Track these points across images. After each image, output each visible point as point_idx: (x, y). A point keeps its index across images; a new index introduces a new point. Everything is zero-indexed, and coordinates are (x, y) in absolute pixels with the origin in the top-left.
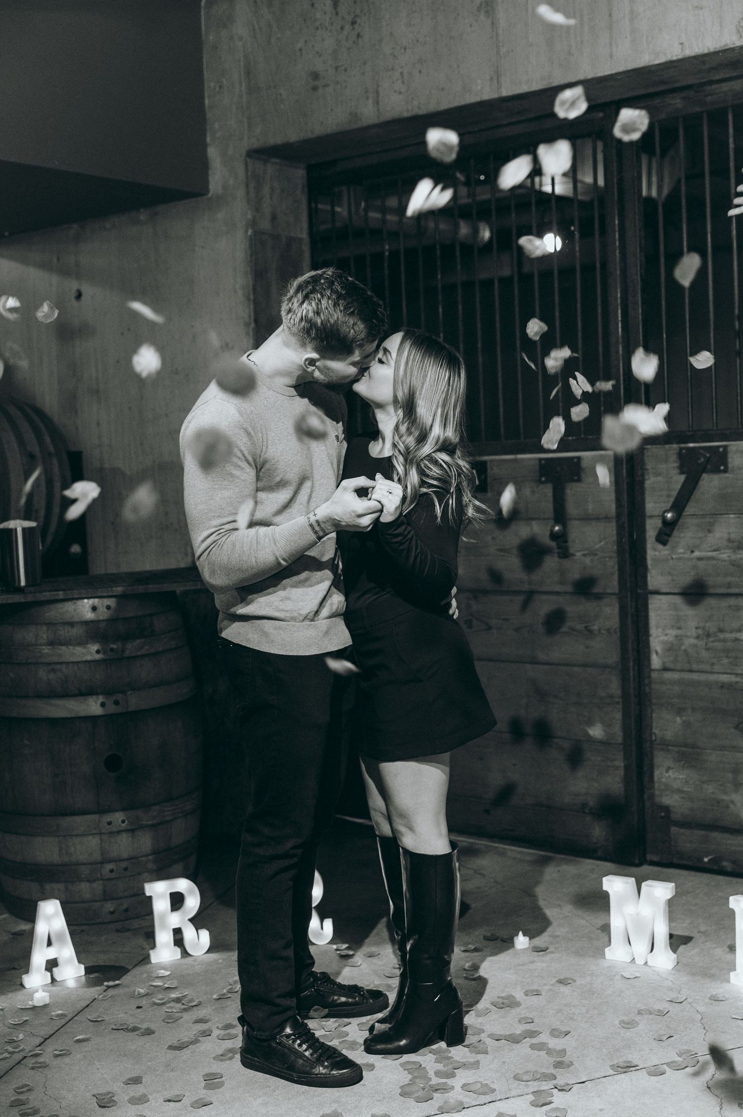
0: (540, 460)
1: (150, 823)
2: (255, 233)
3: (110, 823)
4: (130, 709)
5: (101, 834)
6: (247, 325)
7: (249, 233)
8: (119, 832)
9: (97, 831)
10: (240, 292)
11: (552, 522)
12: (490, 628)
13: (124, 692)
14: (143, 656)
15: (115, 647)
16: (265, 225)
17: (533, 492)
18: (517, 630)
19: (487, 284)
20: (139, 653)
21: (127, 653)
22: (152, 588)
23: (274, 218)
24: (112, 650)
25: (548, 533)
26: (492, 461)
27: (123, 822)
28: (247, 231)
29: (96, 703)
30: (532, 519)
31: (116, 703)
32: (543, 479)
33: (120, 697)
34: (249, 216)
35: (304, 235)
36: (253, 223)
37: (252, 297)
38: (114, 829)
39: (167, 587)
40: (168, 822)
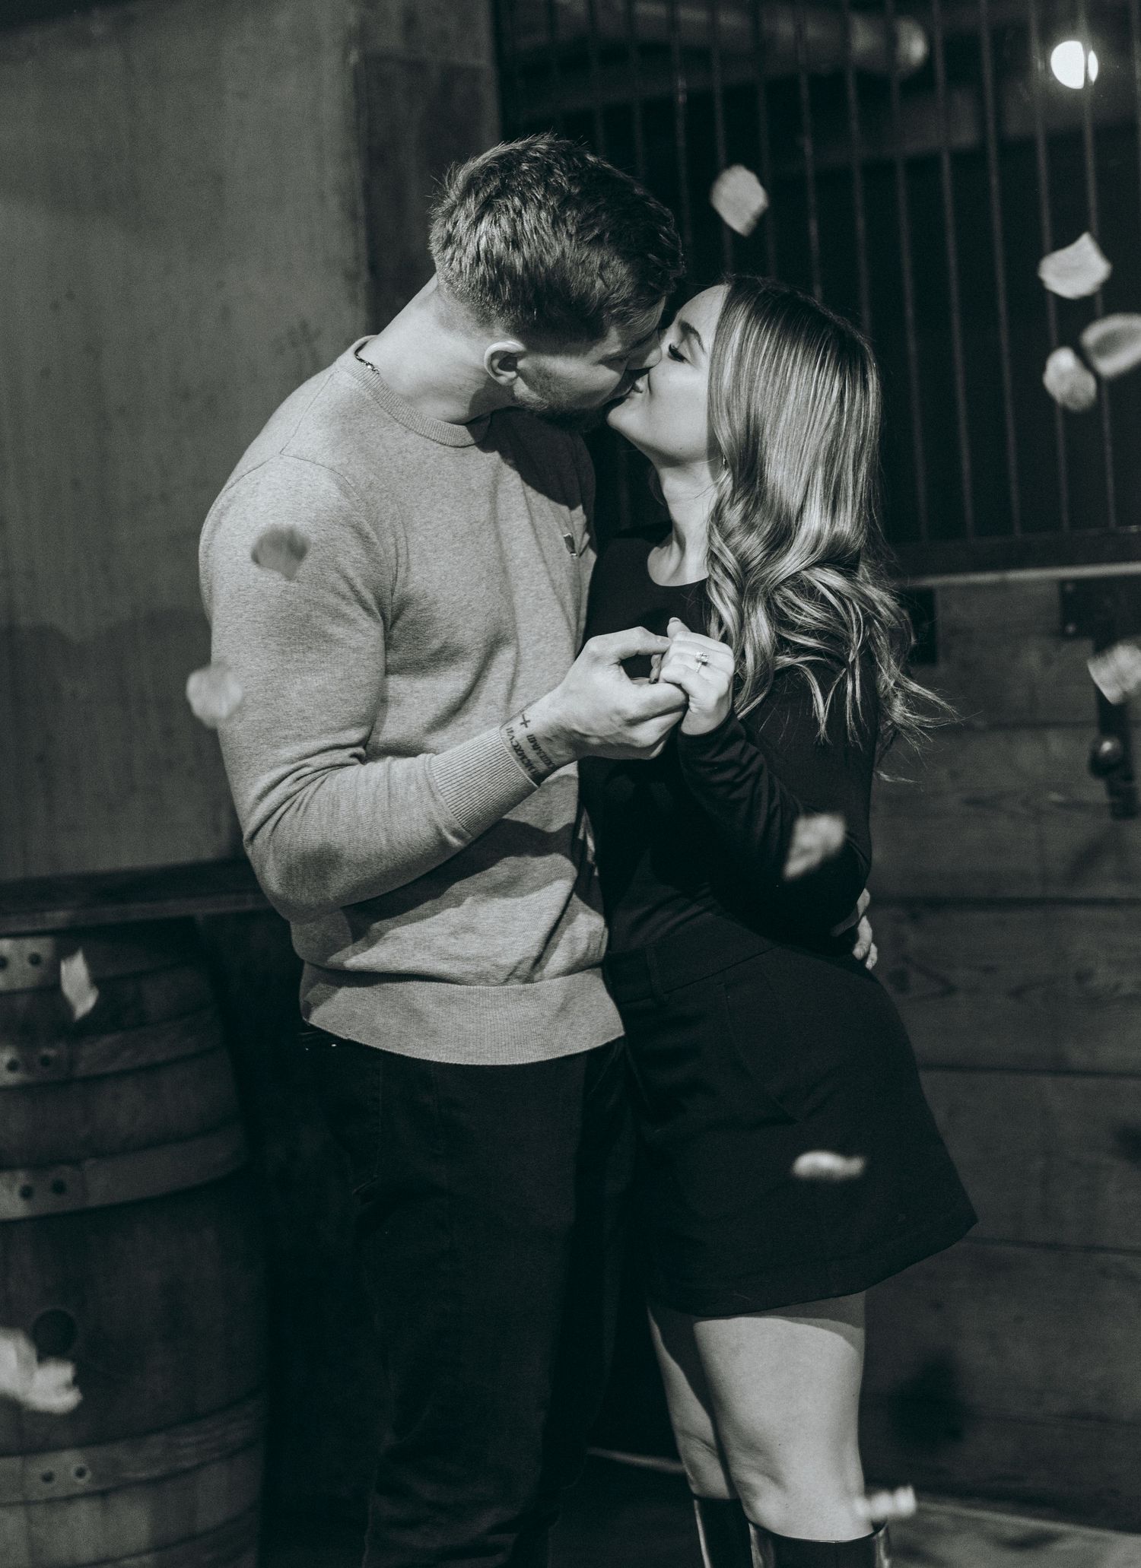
0: (1063, 582)
1: (143, 1475)
2: (366, 59)
3: (48, 1478)
4: (94, 1202)
5: (27, 1503)
6: (351, 277)
7: (354, 57)
8: (70, 1499)
9: (18, 1497)
10: (333, 202)
11: (1093, 733)
12: (950, 990)
13: (76, 1163)
14: (121, 1075)
15: (51, 1052)
16: (390, 39)
17: (1047, 661)
18: (1017, 993)
19: (923, 167)
20: (112, 1068)
21: (82, 1069)
22: (138, 911)
23: (410, 22)
24: (46, 1061)
25: (1085, 759)
26: (946, 588)
27: (80, 1473)
28: (346, 55)
29: (10, 1187)
30: (1046, 725)
31: (59, 1188)
32: (1071, 629)
33: (66, 1172)
34: (352, 19)
35: (484, 61)
36: (360, 36)
37: (361, 210)
38: (60, 1492)
39: (174, 908)
40: (186, 1472)
